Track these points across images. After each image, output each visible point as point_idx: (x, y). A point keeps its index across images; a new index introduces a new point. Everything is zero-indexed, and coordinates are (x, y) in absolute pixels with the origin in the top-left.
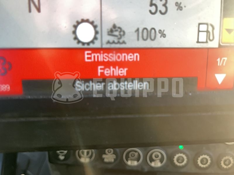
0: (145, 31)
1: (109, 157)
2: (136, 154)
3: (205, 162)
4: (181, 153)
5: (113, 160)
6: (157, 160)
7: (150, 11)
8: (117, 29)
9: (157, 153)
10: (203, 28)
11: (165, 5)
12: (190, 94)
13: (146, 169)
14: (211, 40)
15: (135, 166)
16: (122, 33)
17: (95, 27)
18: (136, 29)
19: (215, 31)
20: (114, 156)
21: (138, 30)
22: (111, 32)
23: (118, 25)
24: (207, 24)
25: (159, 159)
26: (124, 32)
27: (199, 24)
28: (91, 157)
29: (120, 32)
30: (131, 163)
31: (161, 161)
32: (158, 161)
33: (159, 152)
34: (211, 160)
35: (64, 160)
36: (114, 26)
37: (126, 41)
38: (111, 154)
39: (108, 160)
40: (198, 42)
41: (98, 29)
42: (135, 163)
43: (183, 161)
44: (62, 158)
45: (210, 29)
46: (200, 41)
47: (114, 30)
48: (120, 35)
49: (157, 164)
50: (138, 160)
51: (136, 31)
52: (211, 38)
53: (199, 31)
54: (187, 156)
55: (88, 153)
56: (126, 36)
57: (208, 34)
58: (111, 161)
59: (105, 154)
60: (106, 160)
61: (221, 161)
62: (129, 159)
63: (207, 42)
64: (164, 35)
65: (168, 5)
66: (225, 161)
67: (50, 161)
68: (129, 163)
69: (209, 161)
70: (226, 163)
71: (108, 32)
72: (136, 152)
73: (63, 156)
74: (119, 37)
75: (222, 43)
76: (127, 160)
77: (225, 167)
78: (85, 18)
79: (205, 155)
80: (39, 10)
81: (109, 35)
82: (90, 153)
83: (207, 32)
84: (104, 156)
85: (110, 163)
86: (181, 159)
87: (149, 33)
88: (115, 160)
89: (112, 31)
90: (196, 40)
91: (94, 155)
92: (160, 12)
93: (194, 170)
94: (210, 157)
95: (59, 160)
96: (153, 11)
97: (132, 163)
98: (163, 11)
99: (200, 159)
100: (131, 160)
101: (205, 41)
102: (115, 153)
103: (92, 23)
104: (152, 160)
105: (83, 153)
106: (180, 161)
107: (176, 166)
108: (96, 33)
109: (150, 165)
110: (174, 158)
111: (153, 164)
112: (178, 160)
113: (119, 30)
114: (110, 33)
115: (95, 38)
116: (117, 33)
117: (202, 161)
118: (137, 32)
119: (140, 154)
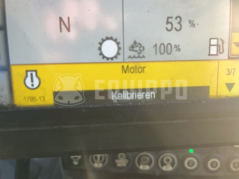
0: (162, 46)
1: (122, 162)
2: (148, 159)
3: (214, 166)
4: (191, 157)
5: (125, 165)
6: (169, 164)
7: (167, 29)
8: (137, 45)
9: (168, 157)
10: (214, 42)
11: (179, 23)
12: (204, 102)
13: (158, 173)
14: (221, 53)
15: (146, 171)
16: (142, 49)
17: (118, 44)
18: (154, 44)
19: (224, 45)
20: (127, 161)
21: (156, 45)
22: (132, 48)
23: (138, 41)
24: (217, 39)
25: (170, 163)
26: (143, 48)
27: (210, 39)
28: (104, 163)
29: (140, 48)
30: (143, 168)
31: (172, 165)
32: (169, 165)
33: (170, 156)
34: (221, 163)
35: (78, 165)
36: (135, 43)
37: (145, 55)
38: (124, 159)
39: (120, 165)
40: (209, 55)
41: (121, 45)
42: (147, 167)
43: (193, 164)
44: (76, 163)
45: (220, 43)
46: (211, 53)
47: (134, 46)
48: (140, 50)
49: (168, 168)
50: (150, 164)
51: (154, 47)
52: (221, 51)
53: (210, 45)
54: (197, 159)
55: (101, 158)
56: (145, 51)
57: (218, 47)
58: (123, 165)
59: (118, 159)
60: (119, 165)
61: (230, 164)
62: (141, 163)
63: (217, 55)
64: (179, 50)
65: (181, 23)
66: (234, 164)
67: (65, 167)
68: (141, 167)
69: (219, 165)
70: (235, 165)
71: (130, 48)
72: (147, 156)
73: (77, 161)
74: (139, 52)
75: (231, 55)
76: (139, 165)
77: (234, 169)
78: (109, 37)
79: (215, 158)
80: (69, 30)
81: (130, 50)
82: (103, 158)
83: (218, 45)
84: (117, 161)
85: (122, 168)
86: (191, 162)
87: (166, 48)
88: (128, 165)
89: (133, 47)
90: (208, 53)
91: (107, 160)
92: (175, 28)
93: (204, 173)
94: (220, 160)
95: (73, 165)
96: (169, 28)
97: (144, 168)
98: (178, 28)
99: (210, 162)
100: (143, 164)
101: (216, 53)
102: (127, 158)
103: (115, 40)
104: (163, 164)
105: (96, 158)
106: (191, 165)
107: (187, 170)
108: (119, 49)
109: (161, 168)
110: (184, 162)
111: (164, 168)
112: (188, 164)
113: (139, 46)
114: (131, 49)
115: (118, 53)
116: (137, 49)
117: (212, 165)
118: (155, 47)
119: (152, 159)
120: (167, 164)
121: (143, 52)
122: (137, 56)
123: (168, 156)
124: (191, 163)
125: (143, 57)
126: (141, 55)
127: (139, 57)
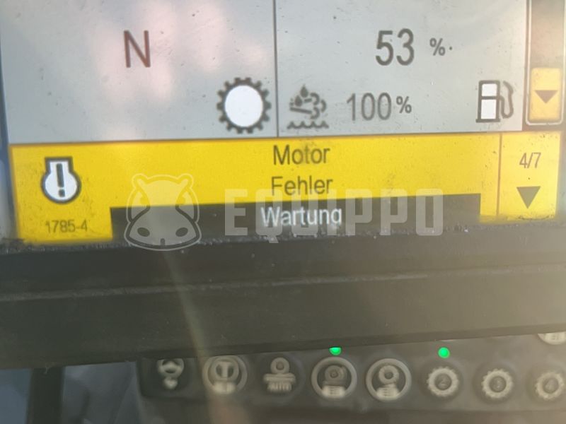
0: (368, 99)
1: (279, 381)
2: (342, 371)
3: (498, 387)
4: (444, 367)
5: (287, 387)
6: (390, 383)
7: (378, 59)
8: (309, 97)
9: (389, 367)
10: (489, 90)
11: (408, 45)
12: (466, 231)
13: (365, 406)
14: (505, 116)
15: (338, 400)
16: (320, 106)
17: (264, 94)
18: (349, 96)
19: (514, 96)
20: (291, 378)
21: (353, 98)
22: (297, 104)
23: (310, 89)
24: (497, 83)
25: (395, 382)
26: (324, 104)
27: (481, 83)
28: (237, 381)
29: (316, 103)
30: (331, 393)
31: (400, 386)
32: (392, 386)
33: (394, 365)
34: (514, 380)
35: (176, 388)
36: (304, 92)
37: (328, 122)
38: (284, 373)
39: (277, 388)
40: (479, 120)
41: (271, 98)
42: (340, 393)
43: (449, 384)
44: (171, 384)
45: (504, 92)
46: (483, 117)
47: (303, 99)
48: (316, 109)
49: (389, 393)
50: (346, 385)
51: (348, 101)
52: (507, 112)
53: (481, 98)
54: (457, 372)
55: (231, 371)
56: (327, 111)
57: (500, 102)
58: (284, 388)
59: (270, 372)
60: (273, 387)
61: (536, 382)
62: (326, 382)
63: (497, 120)
64: (407, 108)
65: (413, 45)
66: (545, 383)
67: (144, 393)
68: (326, 392)
69: (509, 384)
70: (547, 386)
71: (291, 104)
72: (340, 365)
73: (173, 379)
74: (314, 113)
75: (531, 122)
76: (321, 387)
77: (546, 396)
78: (243, 78)
79: (499, 369)
80: (147, 62)
81: (292, 109)
82: (236, 373)
83: (498, 98)
84: (268, 378)
85: (281, 394)
86: (444, 380)
87: (376, 104)
88: (294, 386)
89: (298, 102)
90: (477, 117)
91: (245, 376)
92: (399, 58)
93: (475, 405)
94: (512, 374)
95: (165, 388)
96: (385, 58)
97: (333, 393)
98: (405, 58)
99: (487, 379)
100: (331, 385)
101: (494, 117)
102: (293, 369)
103: (257, 86)
104: (378, 384)
105: (219, 371)
106: (442, 385)
107: (434, 397)
108: (267, 106)
109: (373, 394)
110: (428, 378)
111: (380, 394)
112: (437, 383)
113: (314, 99)
114: (295, 106)
115: (264, 117)
116: (308, 106)
117: (492, 385)
118: (351, 103)
119: (351, 371)
120: (387, 384)
121: (321, 114)
122: (308, 123)
123: (389, 364)
124: (443, 382)
125: (324, 125)
126: (318, 122)
127: (313, 125)
